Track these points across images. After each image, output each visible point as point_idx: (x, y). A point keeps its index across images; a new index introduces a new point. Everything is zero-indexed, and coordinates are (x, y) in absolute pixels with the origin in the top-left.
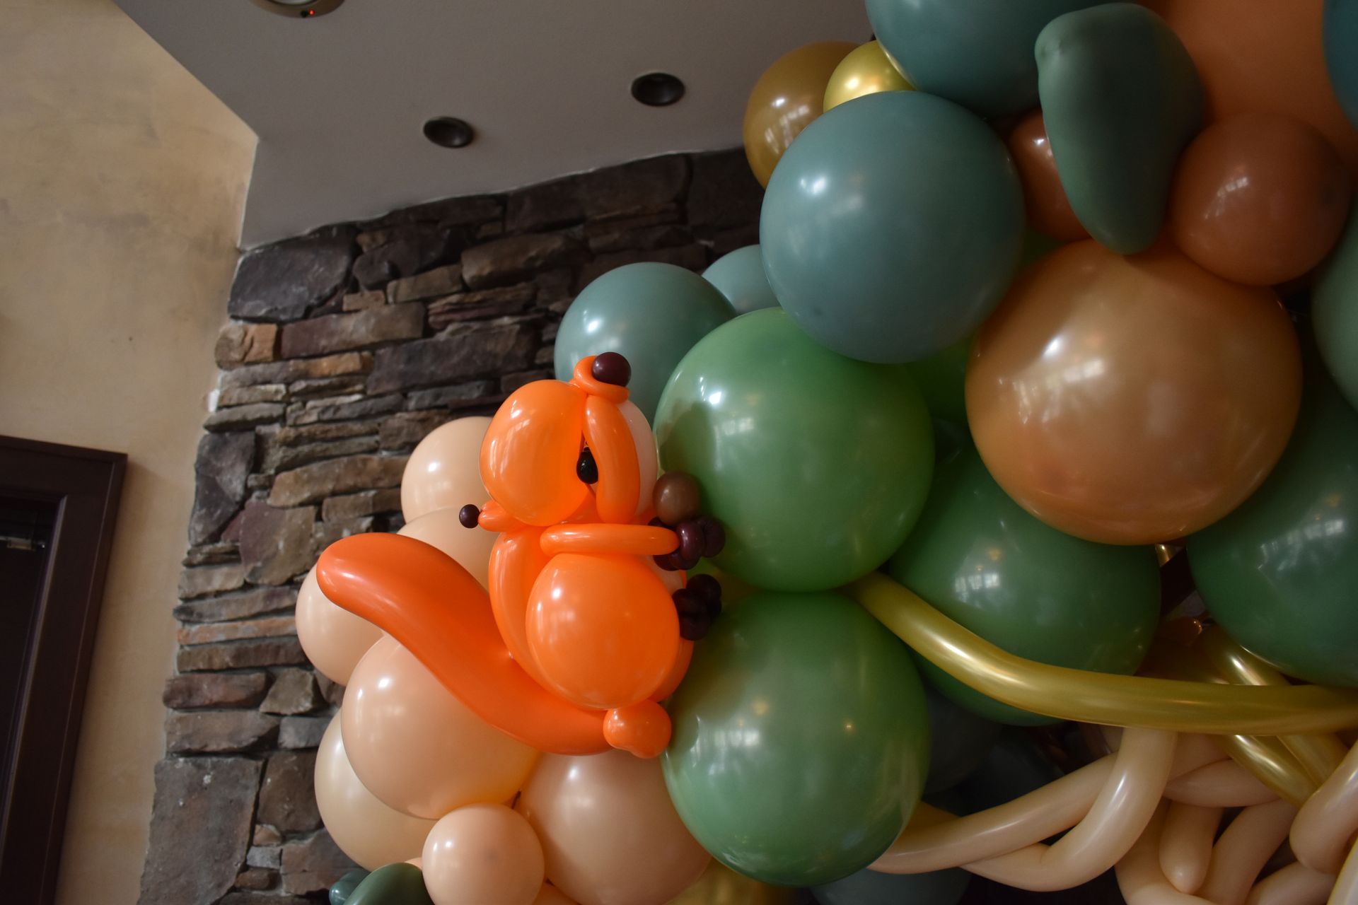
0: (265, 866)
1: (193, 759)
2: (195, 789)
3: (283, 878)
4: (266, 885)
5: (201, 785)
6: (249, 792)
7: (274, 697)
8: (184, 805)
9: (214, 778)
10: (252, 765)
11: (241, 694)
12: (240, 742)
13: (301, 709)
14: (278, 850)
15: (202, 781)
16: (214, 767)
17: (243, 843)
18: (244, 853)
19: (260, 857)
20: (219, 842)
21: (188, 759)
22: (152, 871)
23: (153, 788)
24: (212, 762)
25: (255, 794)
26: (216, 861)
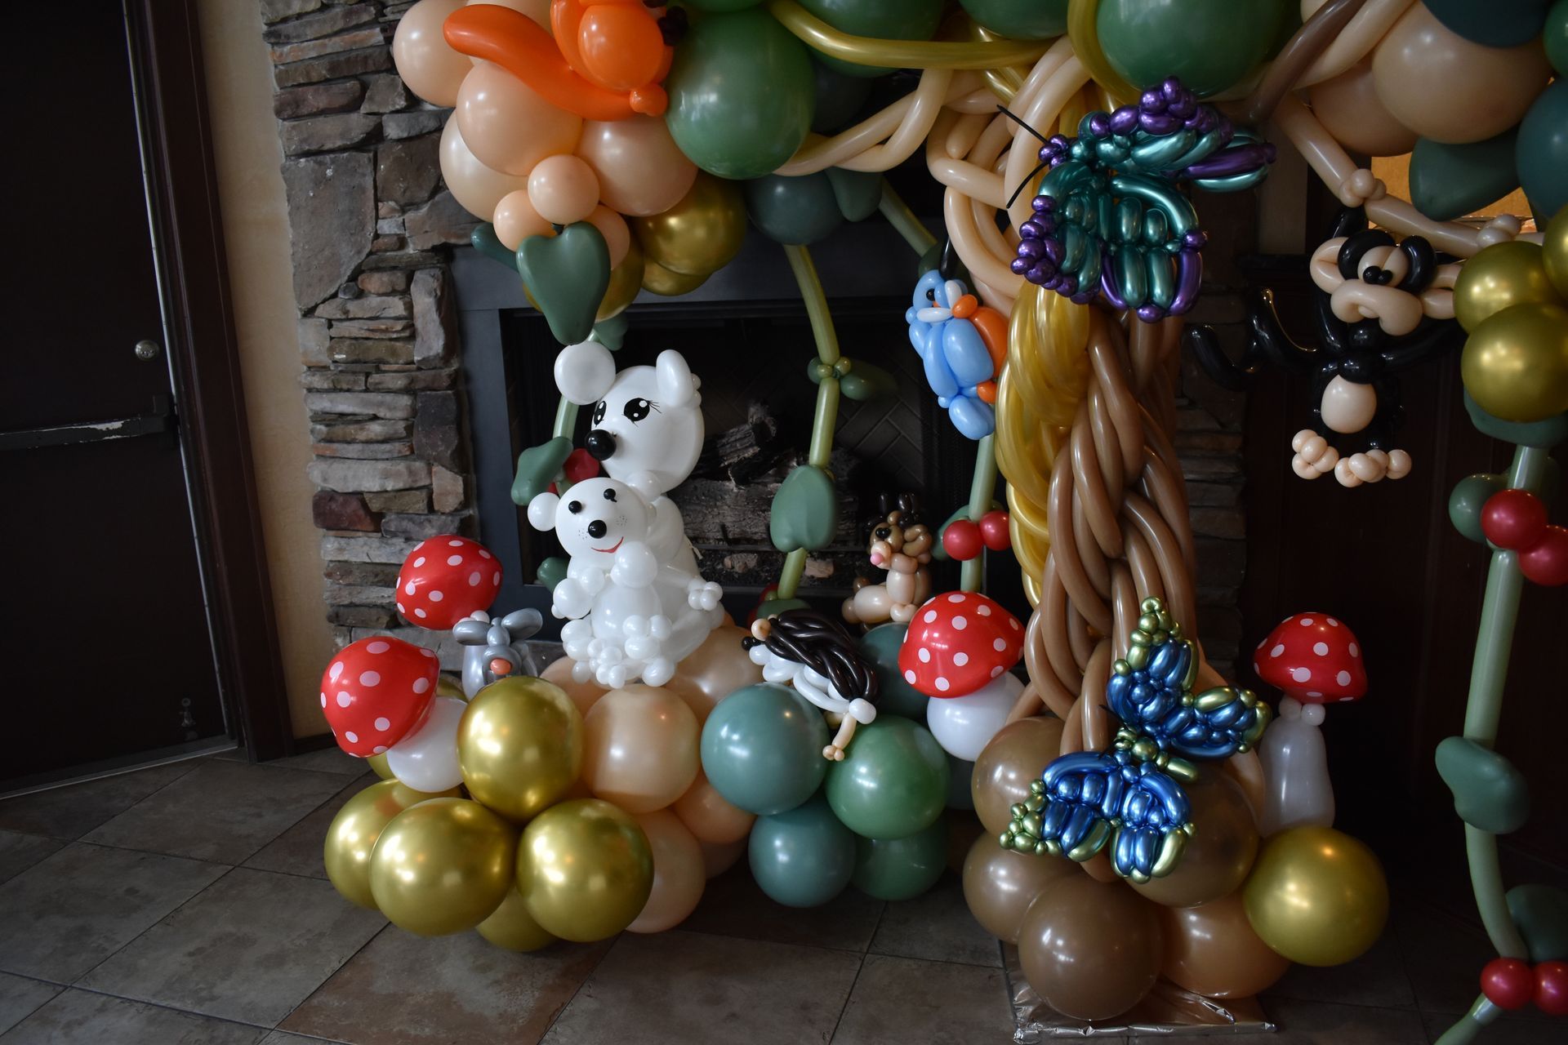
0: (393, 232)
1: (314, 158)
2: (320, 181)
3: (409, 240)
4: (397, 247)
5: (325, 178)
6: (367, 178)
7: (371, 99)
8: (314, 195)
9: (335, 171)
10: (365, 157)
11: (342, 101)
12: (352, 139)
13: (398, 107)
14: (401, 219)
15: (326, 174)
16: (333, 162)
17: (371, 217)
18: (374, 225)
19: (388, 227)
20: (351, 219)
21: (309, 159)
22: (300, 250)
23: (284, 186)
24: (330, 158)
25: (372, 179)
26: (352, 234)
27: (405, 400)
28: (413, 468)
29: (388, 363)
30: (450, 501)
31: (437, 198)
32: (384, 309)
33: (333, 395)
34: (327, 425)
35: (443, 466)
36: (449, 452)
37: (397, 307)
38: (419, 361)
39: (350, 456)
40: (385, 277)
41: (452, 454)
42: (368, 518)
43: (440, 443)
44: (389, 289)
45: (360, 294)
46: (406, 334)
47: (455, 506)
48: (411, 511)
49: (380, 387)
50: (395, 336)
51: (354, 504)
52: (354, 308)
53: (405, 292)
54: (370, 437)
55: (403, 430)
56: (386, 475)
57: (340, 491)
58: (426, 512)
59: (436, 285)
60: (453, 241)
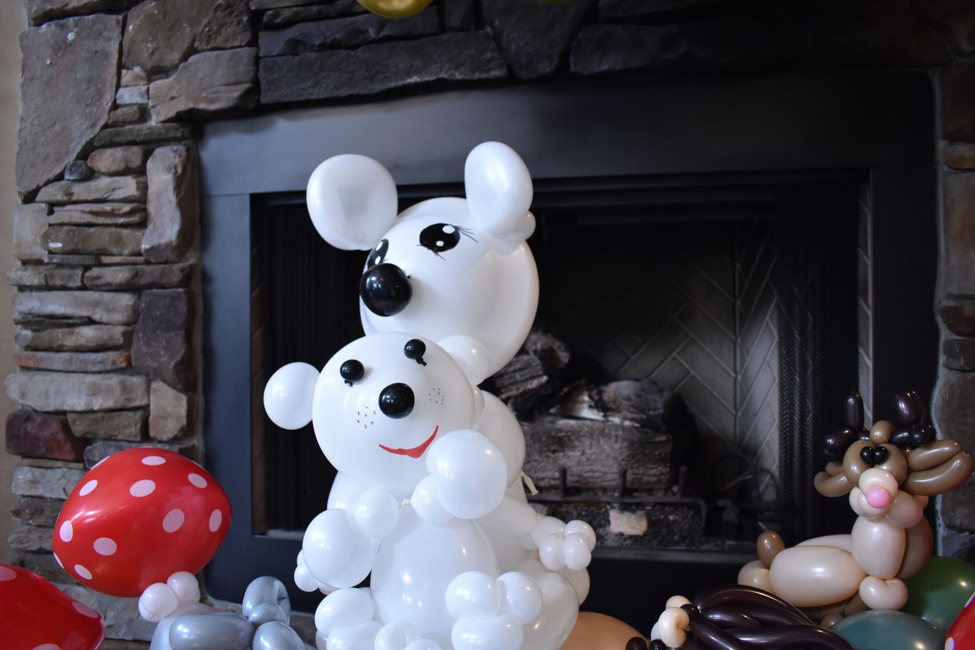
0: (134, 102)
1: (56, 21)
2: (61, 47)
3: (152, 111)
4: (136, 117)
5: (66, 42)
6: (112, 42)
8: (51, 63)
9: (78, 35)
10: (113, 19)
14: (145, 88)
15: (67, 39)
16: (76, 25)
17: (111, 85)
18: (114, 94)
19: (130, 96)
20: (88, 89)
21: (51, 23)
22: (28, 125)
23: (21, 55)
24: (73, 20)
25: (118, 43)
26: (87, 105)
27: (126, 299)
28: (128, 384)
29: (112, 255)
30: (170, 425)
31: (189, 62)
32: (114, 189)
33: (45, 294)
34: (34, 331)
35: (164, 381)
36: (173, 363)
37: (128, 186)
38: (147, 251)
39: (55, 367)
40: (119, 152)
41: (177, 366)
42: (69, 444)
43: (162, 352)
44: (122, 166)
45: (90, 175)
46: (135, 219)
47: (176, 433)
48: (120, 437)
49: (99, 282)
50: (121, 220)
51: (54, 427)
52: (80, 191)
53: (140, 172)
54: (79, 343)
55: (120, 335)
56: (95, 391)
57: (38, 409)
58: (139, 439)
59: (177, 160)
60: (202, 106)
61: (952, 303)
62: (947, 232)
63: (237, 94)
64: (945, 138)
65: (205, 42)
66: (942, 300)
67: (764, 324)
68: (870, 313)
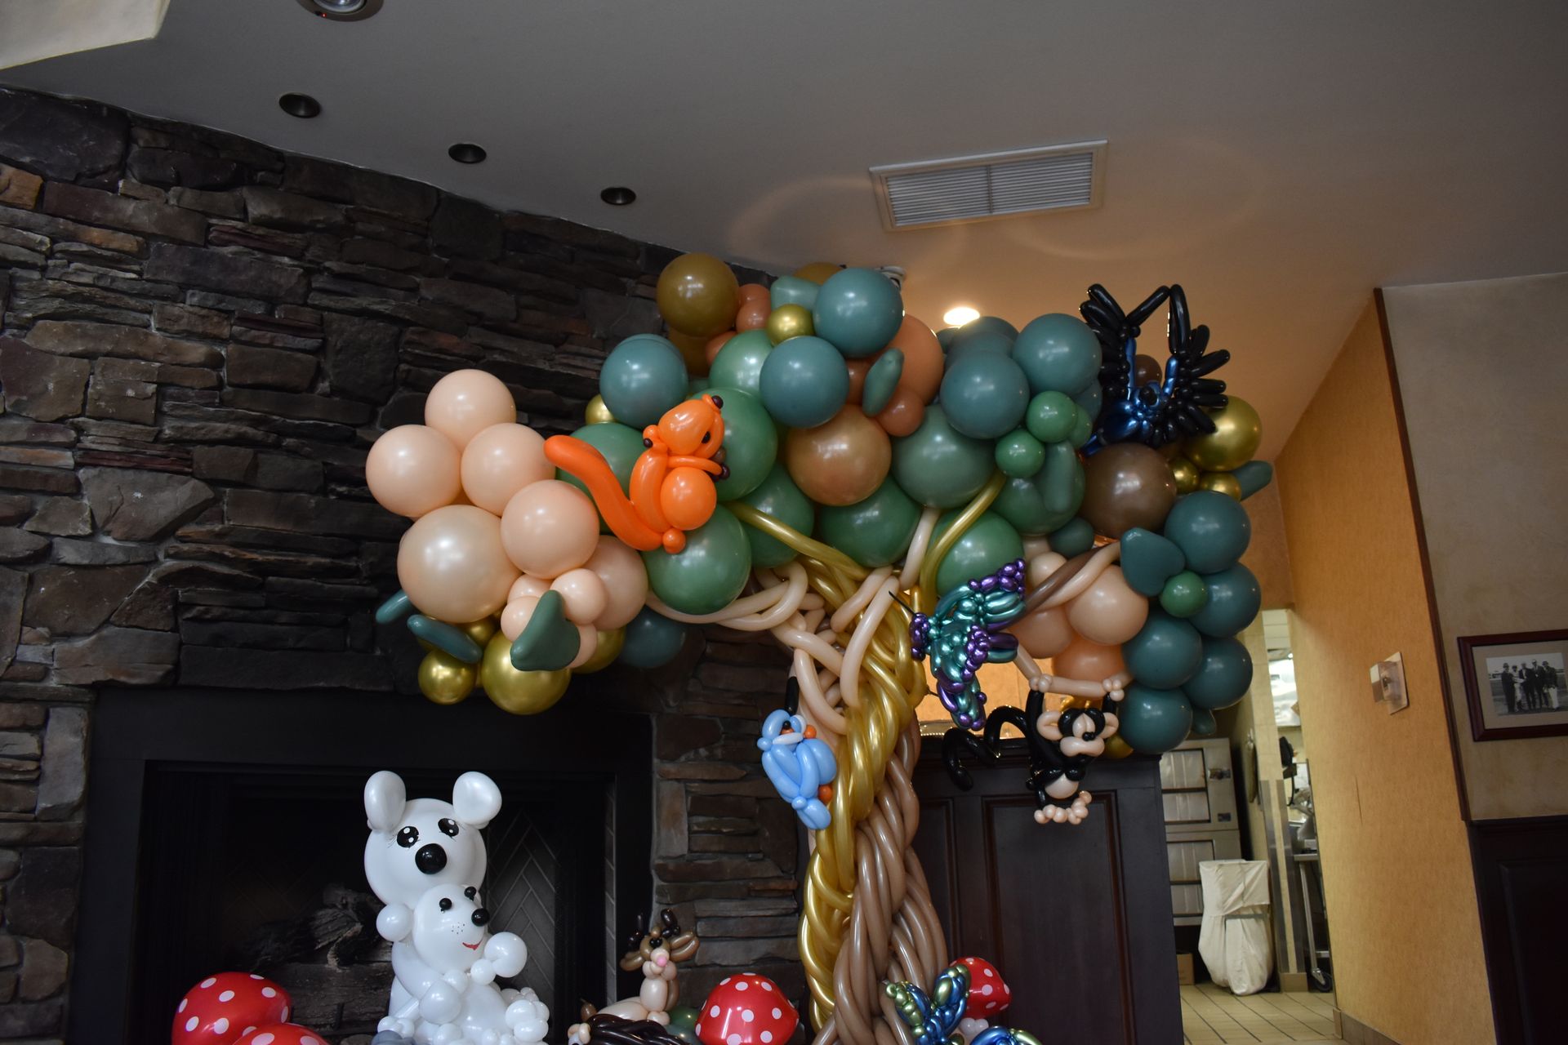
0: (37, 661)
3: (54, 672)
4: (35, 678)
6: (16, 598)
7: (41, 518)
10: (20, 576)
12: (12, 554)
13: (80, 532)
14: (49, 649)
17: (12, 641)
18: (14, 649)
19: (31, 654)
25: (23, 600)
27: (9, 857)
30: (46, 983)
31: (105, 632)
32: (7, 745)
37: (25, 743)
38: (43, 810)
40: (17, 709)
41: (65, 924)
43: (51, 909)
44: (20, 724)
46: (34, 776)
47: (50, 991)
50: (17, 777)
53: (39, 730)
58: (6, 1000)
59: (84, 725)
60: (123, 679)
61: (661, 862)
62: (658, 817)
63: (160, 673)
64: (658, 757)
65: (124, 619)
66: (655, 860)
67: (519, 876)
68: (614, 869)
